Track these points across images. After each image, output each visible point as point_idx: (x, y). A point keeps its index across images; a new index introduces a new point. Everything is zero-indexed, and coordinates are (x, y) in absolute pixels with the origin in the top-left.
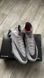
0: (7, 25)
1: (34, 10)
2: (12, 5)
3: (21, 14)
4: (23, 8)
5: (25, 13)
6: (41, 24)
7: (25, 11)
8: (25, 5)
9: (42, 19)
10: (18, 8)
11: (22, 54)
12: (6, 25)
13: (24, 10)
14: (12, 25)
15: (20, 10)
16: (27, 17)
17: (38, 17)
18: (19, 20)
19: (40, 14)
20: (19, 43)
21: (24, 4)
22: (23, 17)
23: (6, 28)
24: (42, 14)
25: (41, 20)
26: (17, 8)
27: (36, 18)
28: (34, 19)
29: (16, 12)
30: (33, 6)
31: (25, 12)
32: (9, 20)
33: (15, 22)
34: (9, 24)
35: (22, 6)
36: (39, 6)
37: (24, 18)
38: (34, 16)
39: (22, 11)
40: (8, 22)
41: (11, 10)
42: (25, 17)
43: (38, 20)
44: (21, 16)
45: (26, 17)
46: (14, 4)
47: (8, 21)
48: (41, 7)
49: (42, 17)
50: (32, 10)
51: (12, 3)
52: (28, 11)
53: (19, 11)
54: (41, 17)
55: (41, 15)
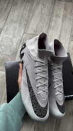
0: (6, 47)
1: (45, 11)
2: (7, 8)
3: (26, 23)
4: (27, 11)
5: (32, 19)
6: (63, 33)
7: (31, 15)
8: (29, 5)
9: (62, 25)
10: (19, 13)
11: (36, 100)
12: (3, 47)
13: (29, 13)
14: (15, 44)
15: (22, 15)
16: (37, 26)
17: (56, 22)
18: (25, 33)
19: (57, 16)
20: (36, 74)
21: (26, 3)
22: (31, 27)
23: (6, 53)
24: (61, 16)
25: (62, 27)
26: (16, 14)
27: (53, 24)
28: (49, 27)
29: (15, 20)
30: (43, 5)
31: (32, 17)
32: (7, 37)
33: (19, 38)
34: (9, 44)
35: (23, 8)
36: (52, 2)
37: (32, 29)
38: (48, 21)
39: (26, 16)
40: (6, 41)
41: (7, 18)
42: (34, 27)
43: (58, 28)
44: (27, 26)
45: (35, 25)
46: (10, 5)
47: (6, 39)
48: (56, 4)
49: (63, 21)
50: (43, 12)
51: (5, 5)
52: (36, 14)
53: (20, 17)
54: (60, 20)
55: (59, 17)
